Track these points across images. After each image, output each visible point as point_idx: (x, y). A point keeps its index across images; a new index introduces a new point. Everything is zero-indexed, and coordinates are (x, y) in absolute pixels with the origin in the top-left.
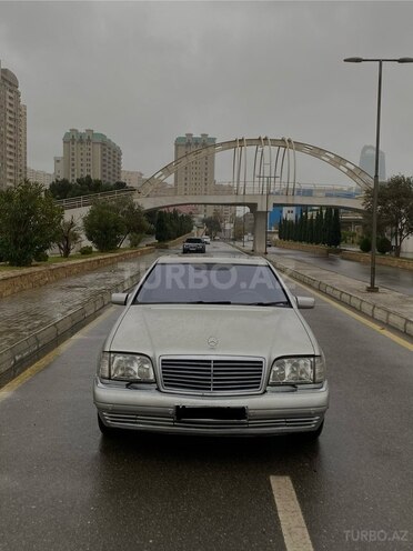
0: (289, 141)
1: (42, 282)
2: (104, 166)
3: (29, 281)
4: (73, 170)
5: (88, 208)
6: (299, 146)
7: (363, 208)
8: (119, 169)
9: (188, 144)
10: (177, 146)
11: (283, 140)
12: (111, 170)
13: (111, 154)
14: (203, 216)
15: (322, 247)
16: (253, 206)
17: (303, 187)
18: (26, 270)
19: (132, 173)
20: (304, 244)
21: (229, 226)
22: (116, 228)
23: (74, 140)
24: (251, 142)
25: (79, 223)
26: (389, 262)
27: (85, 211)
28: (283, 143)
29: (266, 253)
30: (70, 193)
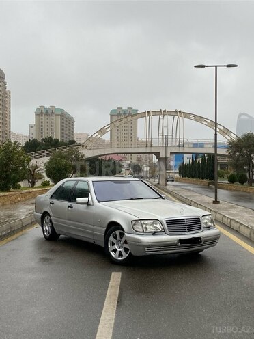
0: (180, 112)
1: (16, 201)
2: (63, 129)
3: (8, 200)
4: (42, 133)
5: (49, 158)
6: (187, 115)
7: (227, 154)
8: (73, 131)
9: (119, 114)
10: (111, 115)
11: (176, 111)
12: (67, 132)
13: (68, 122)
14: (129, 162)
15: (206, 181)
16: (157, 154)
17: (190, 141)
18: (6, 194)
19: (82, 134)
20: (195, 179)
21: (146, 168)
22: (65, 169)
23: (42, 113)
24: (155, 113)
25: (42, 166)
26: (245, 189)
27: (46, 159)
28: (176, 113)
29: (166, 185)
30: (38, 148)
